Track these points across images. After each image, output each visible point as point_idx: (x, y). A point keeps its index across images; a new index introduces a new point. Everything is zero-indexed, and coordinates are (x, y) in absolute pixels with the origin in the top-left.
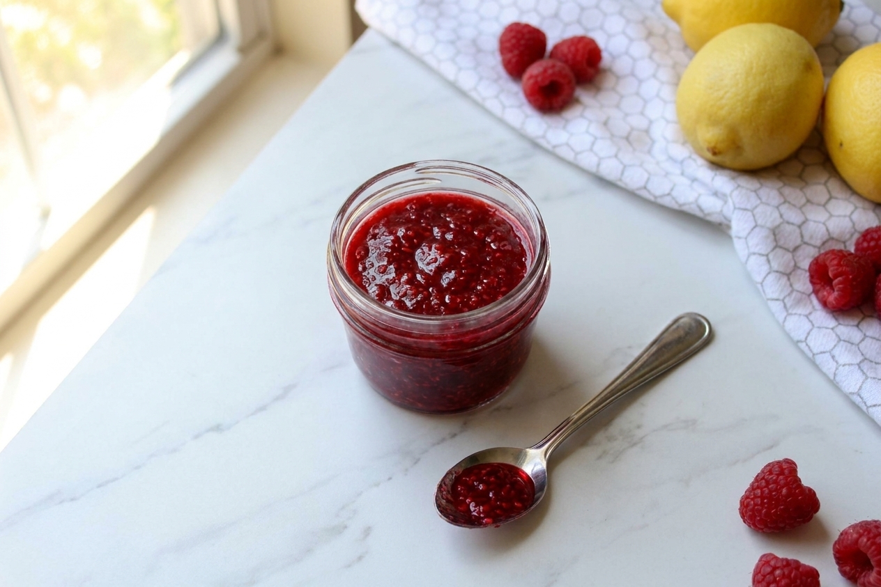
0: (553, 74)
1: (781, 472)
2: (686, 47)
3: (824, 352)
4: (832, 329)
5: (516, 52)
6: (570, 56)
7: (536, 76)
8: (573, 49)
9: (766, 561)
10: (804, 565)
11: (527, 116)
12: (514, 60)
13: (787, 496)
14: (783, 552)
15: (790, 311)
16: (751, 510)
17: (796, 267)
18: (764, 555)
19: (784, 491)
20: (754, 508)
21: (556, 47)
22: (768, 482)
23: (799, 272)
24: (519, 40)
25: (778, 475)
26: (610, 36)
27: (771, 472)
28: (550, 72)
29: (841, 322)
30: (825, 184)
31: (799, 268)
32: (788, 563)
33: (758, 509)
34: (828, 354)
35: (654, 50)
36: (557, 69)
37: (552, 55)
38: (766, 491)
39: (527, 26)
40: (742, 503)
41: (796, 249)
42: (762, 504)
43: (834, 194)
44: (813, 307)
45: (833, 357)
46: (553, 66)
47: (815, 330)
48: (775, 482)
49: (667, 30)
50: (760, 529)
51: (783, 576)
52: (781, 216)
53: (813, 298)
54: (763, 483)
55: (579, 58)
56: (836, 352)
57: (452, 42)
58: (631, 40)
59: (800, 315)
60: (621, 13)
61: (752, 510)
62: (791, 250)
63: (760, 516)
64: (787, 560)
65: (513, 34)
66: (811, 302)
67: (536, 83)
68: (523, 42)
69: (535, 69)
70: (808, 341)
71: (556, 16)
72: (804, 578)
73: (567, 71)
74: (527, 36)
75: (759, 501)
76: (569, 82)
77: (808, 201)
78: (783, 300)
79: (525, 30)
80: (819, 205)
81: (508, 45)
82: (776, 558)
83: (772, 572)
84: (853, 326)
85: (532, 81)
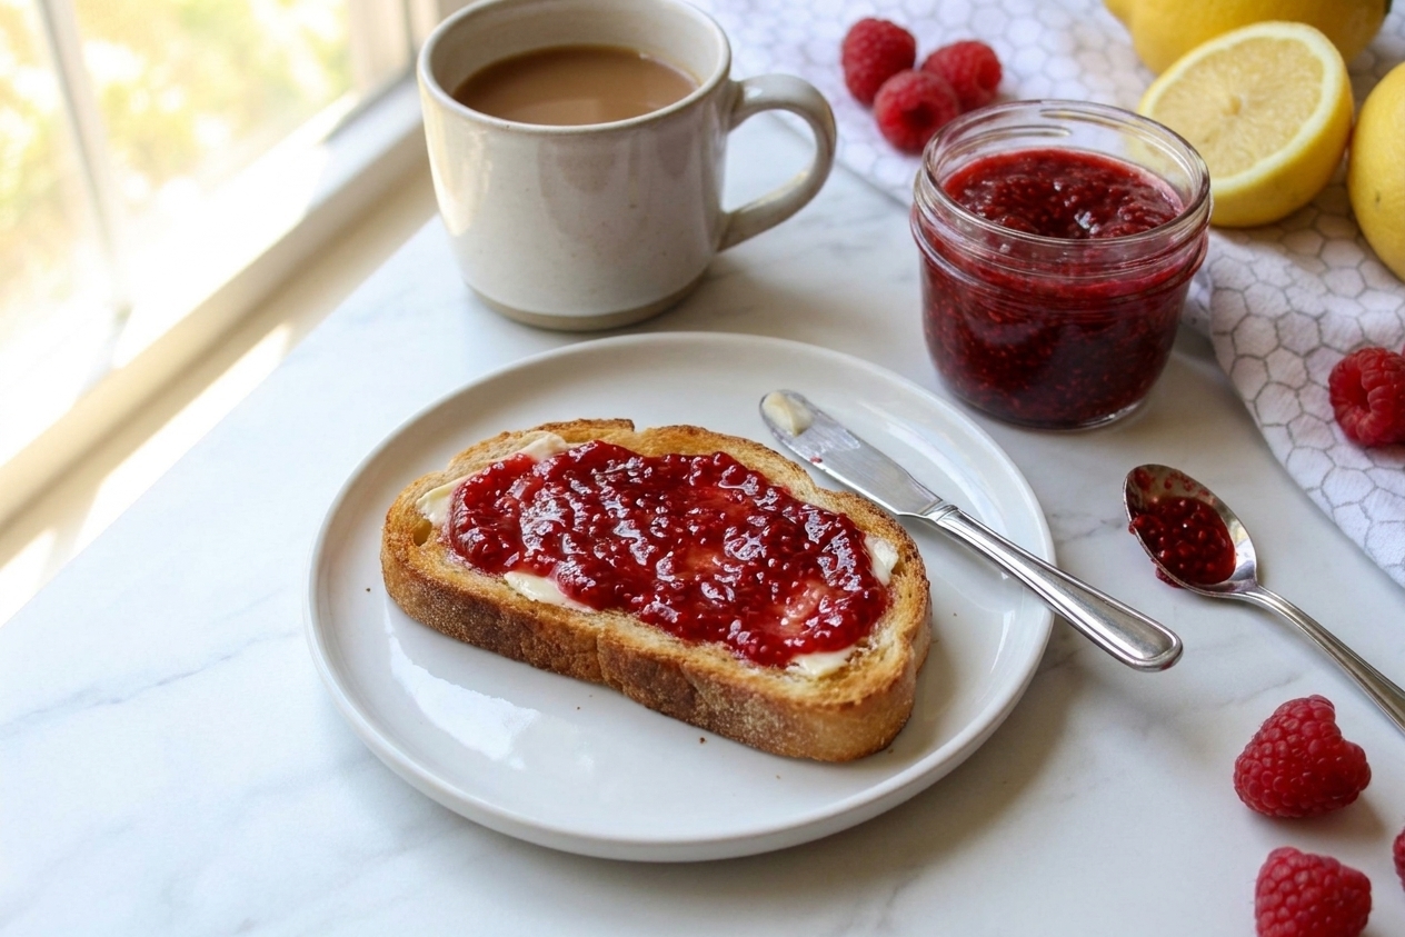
0: (925, 92)
1: (1309, 715)
2: (1140, 65)
3: (1350, 503)
4: (1365, 471)
5: (868, 61)
6: (952, 69)
7: (898, 95)
8: (957, 58)
9: (1278, 859)
10: (1346, 869)
11: (880, 157)
12: (863, 74)
13: (1318, 754)
14: (1310, 846)
15: (1299, 442)
16: (1255, 778)
17: (1310, 380)
18: (1276, 852)
19: (1313, 745)
20: (1260, 774)
21: (931, 58)
22: (1285, 733)
23: (1315, 388)
24: (872, 43)
25: (1302, 721)
26: (1015, 49)
27: (1290, 716)
28: (919, 88)
29: (1378, 463)
30: (1358, 268)
31: (1315, 383)
32: (1318, 863)
33: (1267, 776)
34: (1356, 508)
35: (1084, 70)
36: (929, 84)
37: (925, 67)
38: (1282, 747)
39: (887, 23)
40: (1239, 765)
41: (1310, 353)
42: (1274, 767)
43: (1371, 282)
44: (1335, 439)
45: (1365, 511)
46: (924, 80)
47: (1337, 470)
48: (1298, 731)
49: (1109, 40)
50: (1267, 809)
51: (1310, 883)
52: (1288, 301)
53: (1336, 428)
54: (1277, 733)
55: (966, 72)
56: (1370, 504)
57: (769, 47)
58: (1051, 54)
59: (1313, 449)
60: (1035, 16)
61: (1257, 777)
62: (1302, 353)
63: (1270, 788)
64: (1317, 858)
65: (864, 33)
66: (1333, 434)
67: (897, 104)
68: (878, 46)
69: (896, 84)
70: (1324, 487)
71: (933, 15)
72: (1345, 889)
73: (948, 90)
74: (887, 37)
75: (1268, 762)
76: (949, 107)
77: (1329, 291)
78: (1287, 426)
79: (884, 29)
80: (1346, 296)
81: (855, 50)
82: (1296, 853)
83: (1291, 877)
84: (1399, 470)
85: (891, 101)
